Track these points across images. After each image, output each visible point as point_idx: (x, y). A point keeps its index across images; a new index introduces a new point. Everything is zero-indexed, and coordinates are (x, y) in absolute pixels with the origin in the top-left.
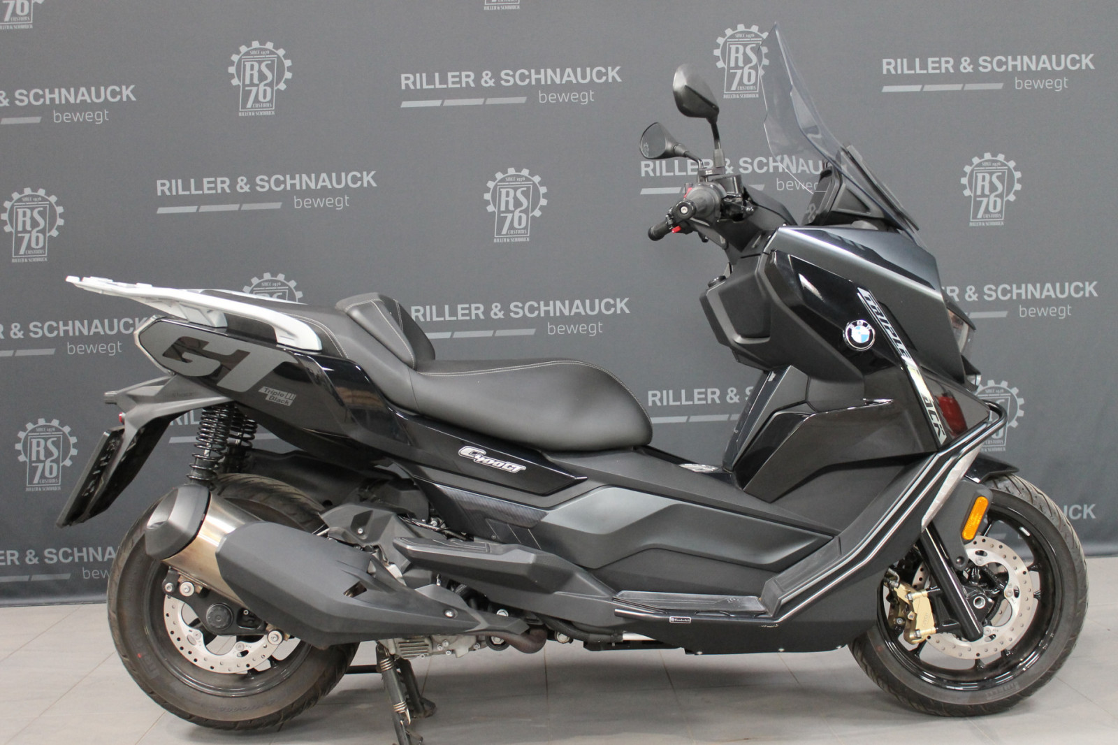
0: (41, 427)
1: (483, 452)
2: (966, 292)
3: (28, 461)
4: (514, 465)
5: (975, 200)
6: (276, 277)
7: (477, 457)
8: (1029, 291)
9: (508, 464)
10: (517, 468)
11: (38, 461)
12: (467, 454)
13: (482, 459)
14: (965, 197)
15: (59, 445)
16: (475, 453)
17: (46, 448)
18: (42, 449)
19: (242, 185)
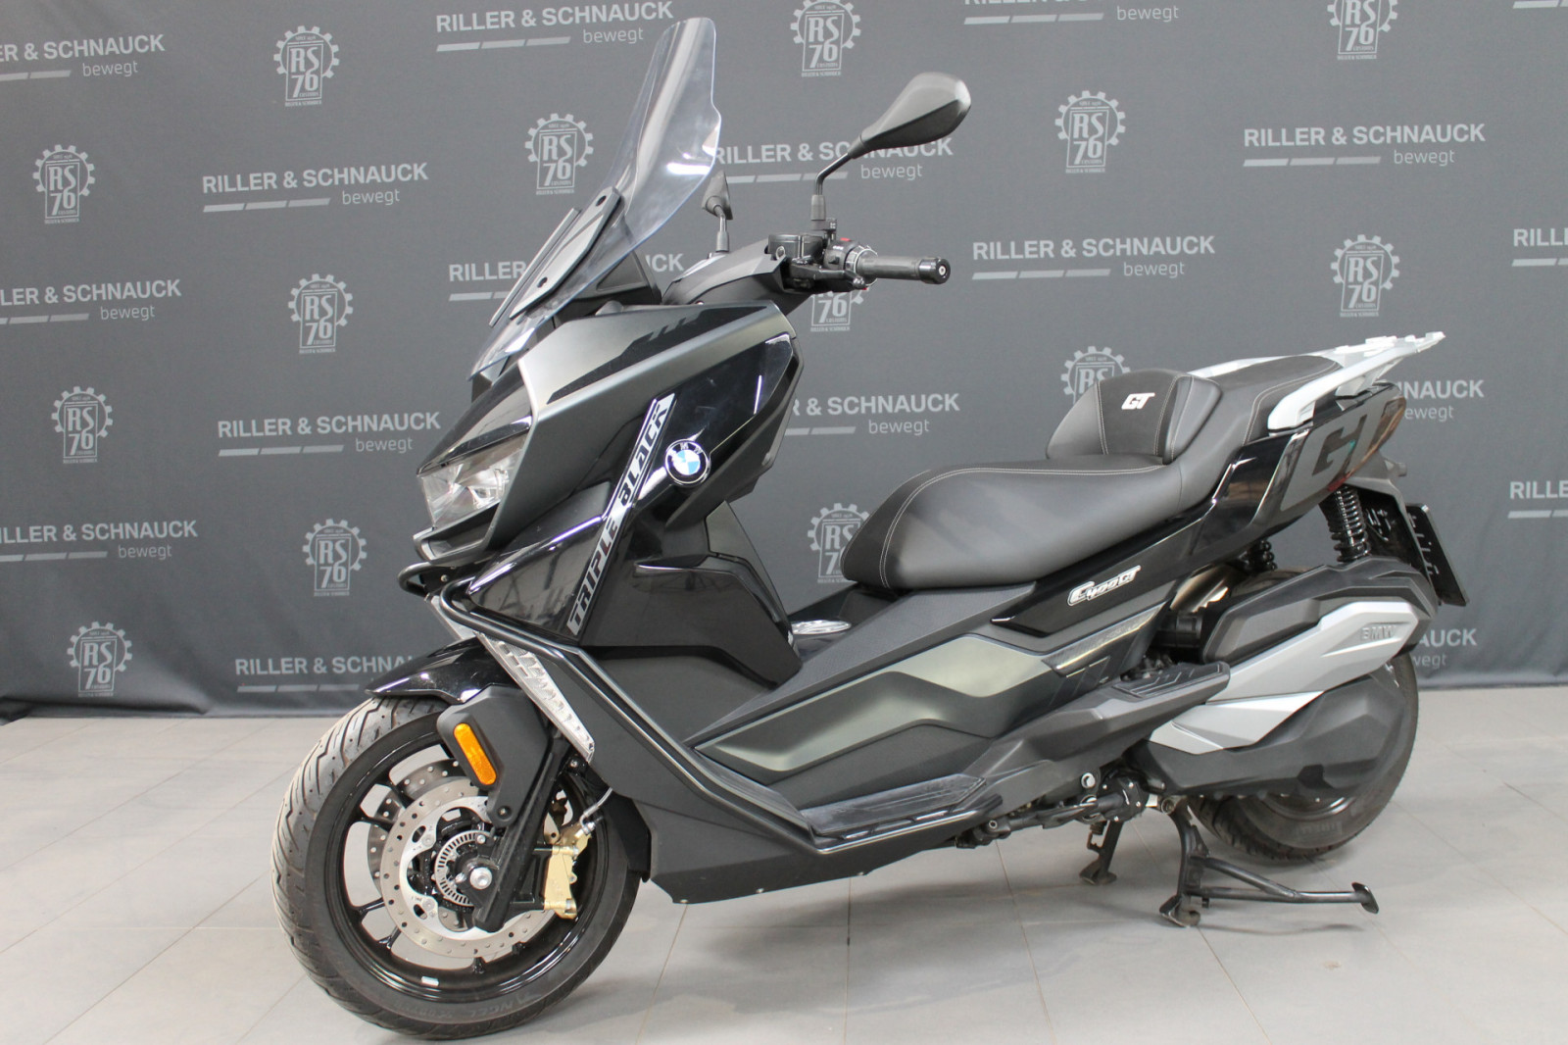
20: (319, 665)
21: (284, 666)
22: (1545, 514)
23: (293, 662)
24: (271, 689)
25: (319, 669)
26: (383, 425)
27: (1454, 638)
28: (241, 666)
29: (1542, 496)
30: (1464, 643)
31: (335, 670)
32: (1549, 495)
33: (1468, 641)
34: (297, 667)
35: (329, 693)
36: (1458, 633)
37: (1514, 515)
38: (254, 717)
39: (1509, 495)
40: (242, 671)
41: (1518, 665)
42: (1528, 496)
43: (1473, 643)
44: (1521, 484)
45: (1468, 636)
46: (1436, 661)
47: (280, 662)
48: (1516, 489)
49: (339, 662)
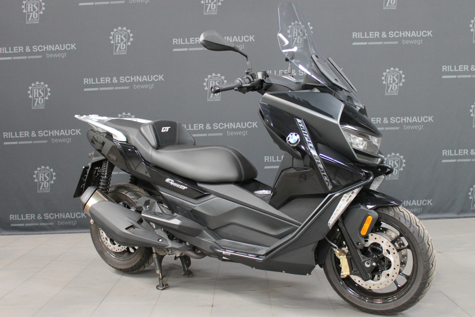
0: (43, 169)
1: (173, 181)
2: (384, 120)
3: (38, 181)
4: (183, 187)
5: (387, 86)
6: (127, 114)
7: (171, 183)
8: (407, 119)
9: (181, 186)
10: (184, 188)
11: (42, 181)
12: (168, 181)
13: (173, 184)
14: (384, 84)
15: (49, 175)
16: (170, 181)
17: (45, 177)
18: (43, 177)
19: (115, 80)
20: (39, 216)
21: (27, 217)
22: (454, 161)
23: (30, 216)
24: (23, 225)
25: (39, 218)
26: (61, 134)
27: (425, 202)
28: (12, 217)
29: (453, 155)
30: (428, 204)
31: (45, 218)
32: (455, 154)
33: (429, 203)
34: (32, 217)
35: (42, 226)
36: (426, 201)
37: (444, 161)
38: (17, 235)
39: (442, 155)
40: (12, 219)
41: (446, 211)
42: (448, 155)
43: (431, 204)
44: (446, 151)
45: (429, 202)
46: (419, 210)
47: (25, 216)
48: (444, 152)
49: (46, 215)
